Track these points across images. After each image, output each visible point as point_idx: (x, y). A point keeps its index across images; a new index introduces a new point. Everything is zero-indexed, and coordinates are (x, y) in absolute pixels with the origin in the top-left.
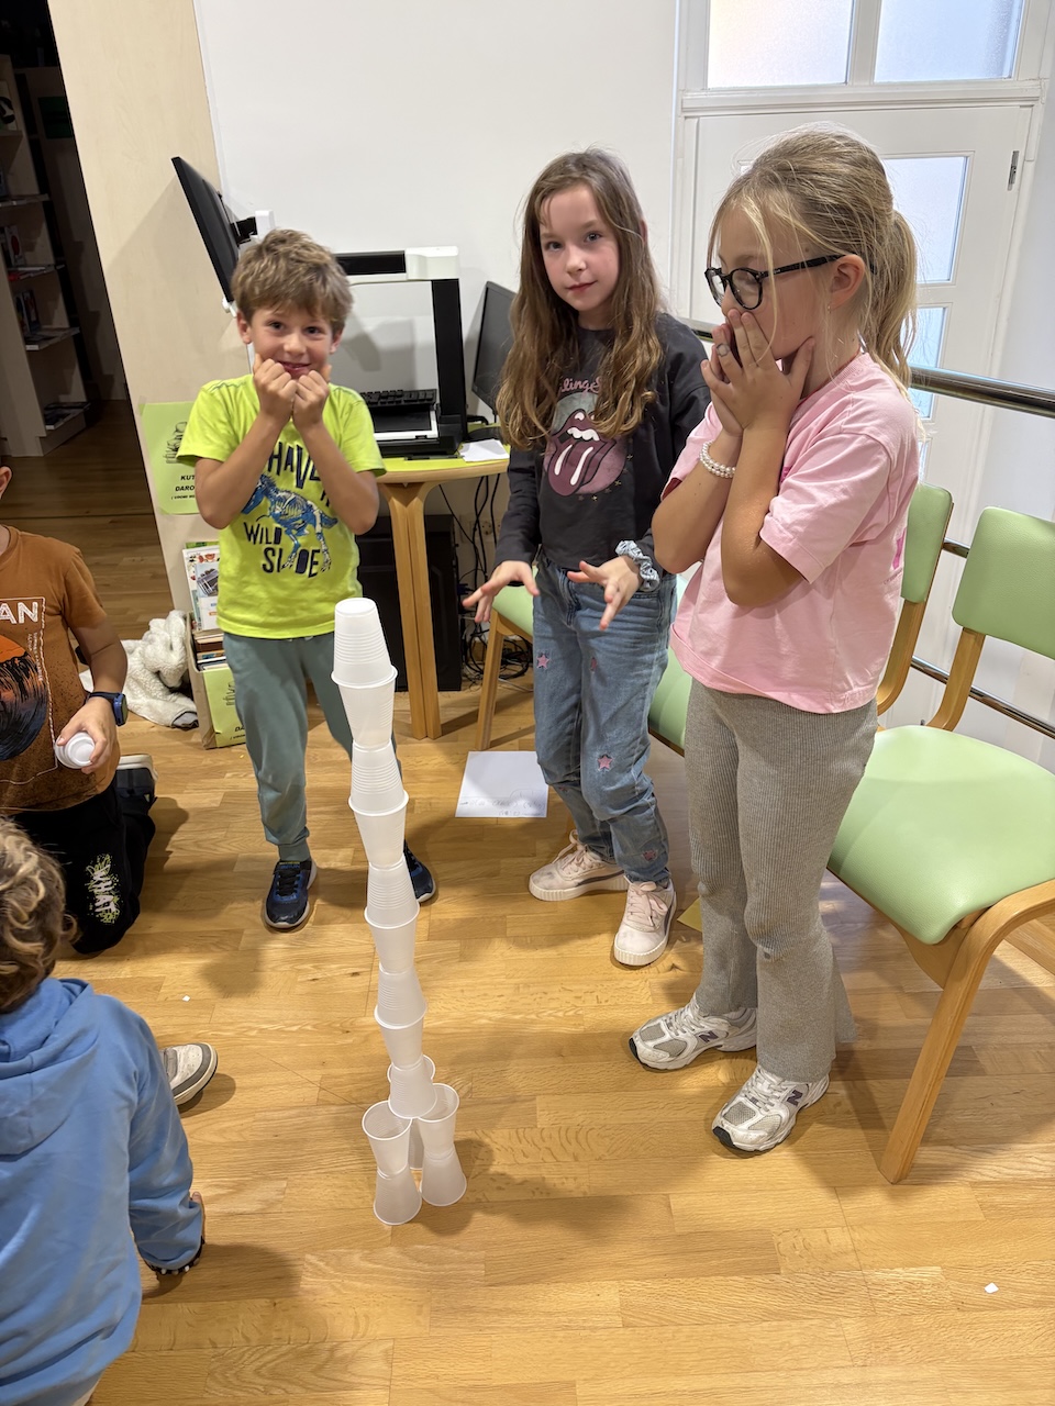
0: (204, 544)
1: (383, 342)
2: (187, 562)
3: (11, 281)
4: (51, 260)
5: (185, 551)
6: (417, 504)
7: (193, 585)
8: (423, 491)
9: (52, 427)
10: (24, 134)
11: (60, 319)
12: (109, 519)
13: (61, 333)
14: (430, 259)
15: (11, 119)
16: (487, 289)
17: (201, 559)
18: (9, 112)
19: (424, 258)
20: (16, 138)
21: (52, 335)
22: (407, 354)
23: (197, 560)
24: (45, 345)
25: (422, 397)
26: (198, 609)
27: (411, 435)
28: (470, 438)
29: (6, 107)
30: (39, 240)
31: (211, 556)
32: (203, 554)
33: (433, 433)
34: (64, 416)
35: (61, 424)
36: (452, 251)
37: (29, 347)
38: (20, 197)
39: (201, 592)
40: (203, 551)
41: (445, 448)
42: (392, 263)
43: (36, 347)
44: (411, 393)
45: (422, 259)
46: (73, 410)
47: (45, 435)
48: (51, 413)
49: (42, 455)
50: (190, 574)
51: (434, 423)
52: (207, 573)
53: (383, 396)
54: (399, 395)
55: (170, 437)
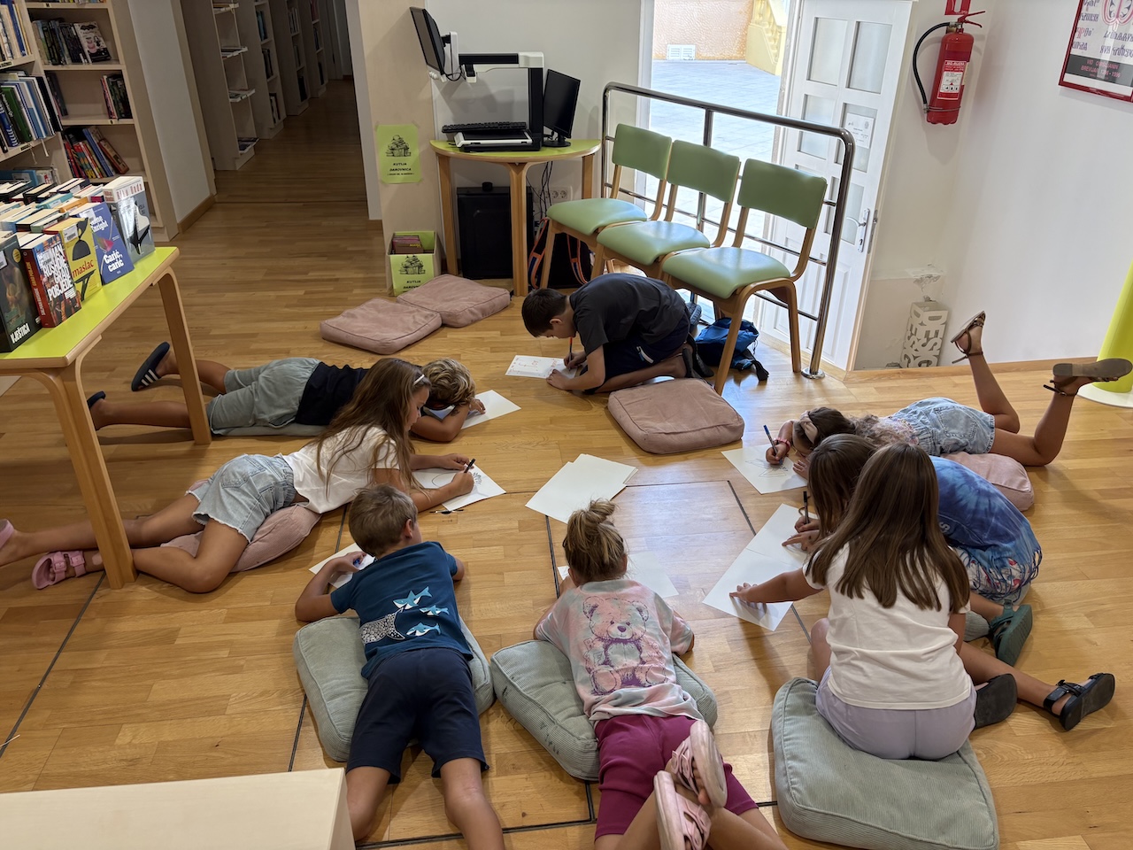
1: (500, 99)
6: (524, 174)
8: (527, 167)
9: (241, 152)
12: (302, 204)
13: (245, 93)
14: (533, 57)
16: (551, 74)
22: (509, 105)
24: (240, 99)
25: (520, 125)
27: (519, 141)
28: (544, 145)
33: (529, 141)
34: (248, 146)
35: (246, 150)
36: (541, 55)
41: (535, 147)
42: (513, 59)
44: (514, 123)
45: (527, 58)
46: (250, 143)
51: (528, 137)
53: (501, 124)
54: (508, 124)
55: (390, 143)
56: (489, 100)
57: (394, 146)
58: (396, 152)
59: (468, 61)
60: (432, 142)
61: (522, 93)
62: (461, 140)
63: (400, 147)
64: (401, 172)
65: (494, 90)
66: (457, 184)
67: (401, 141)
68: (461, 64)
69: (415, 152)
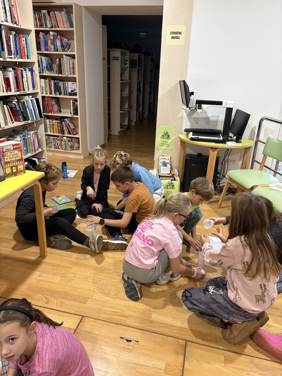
0: (164, 156)
1: (212, 119)
2: (160, 159)
3: (120, 98)
4: (128, 94)
5: (160, 157)
6: (216, 152)
7: (160, 164)
8: (218, 150)
9: (121, 129)
10: (128, 67)
11: (127, 106)
12: (134, 150)
13: (127, 109)
14: (228, 103)
15: (127, 64)
16: (237, 111)
17: (163, 159)
18: (127, 63)
19: (227, 103)
20: (127, 68)
21: (125, 109)
22: (216, 122)
23: (162, 159)
24: (124, 112)
25: (218, 131)
26: (160, 169)
27: (217, 138)
28: (228, 141)
29: (126, 61)
30: (126, 89)
31: (165, 159)
32: (164, 158)
33: (221, 138)
34: (124, 127)
35: (123, 129)
36: (233, 102)
37: (121, 112)
38: (125, 80)
39: (162, 165)
40: (164, 157)
41: (224, 142)
42: (220, 103)
43: (122, 112)
44: (216, 130)
46: (125, 126)
47: (119, 131)
48: (122, 126)
49: (118, 135)
50: (160, 161)
51: (221, 137)
52: (164, 162)
53: (210, 130)
54: (213, 130)
55: (162, 133)
56: (207, 120)
57: (164, 135)
58: (164, 137)
59: (200, 103)
60: (179, 135)
61: (222, 117)
62: (191, 135)
63: (167, 135)
64: (165, 145)
65: (209, 115)
66: (187, 153)
67: (167, 133)
68: (196, 103)
69: (172, 138)
